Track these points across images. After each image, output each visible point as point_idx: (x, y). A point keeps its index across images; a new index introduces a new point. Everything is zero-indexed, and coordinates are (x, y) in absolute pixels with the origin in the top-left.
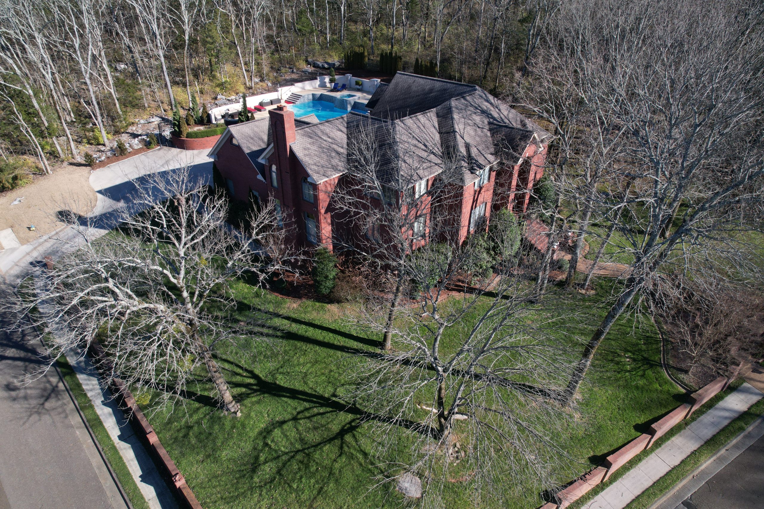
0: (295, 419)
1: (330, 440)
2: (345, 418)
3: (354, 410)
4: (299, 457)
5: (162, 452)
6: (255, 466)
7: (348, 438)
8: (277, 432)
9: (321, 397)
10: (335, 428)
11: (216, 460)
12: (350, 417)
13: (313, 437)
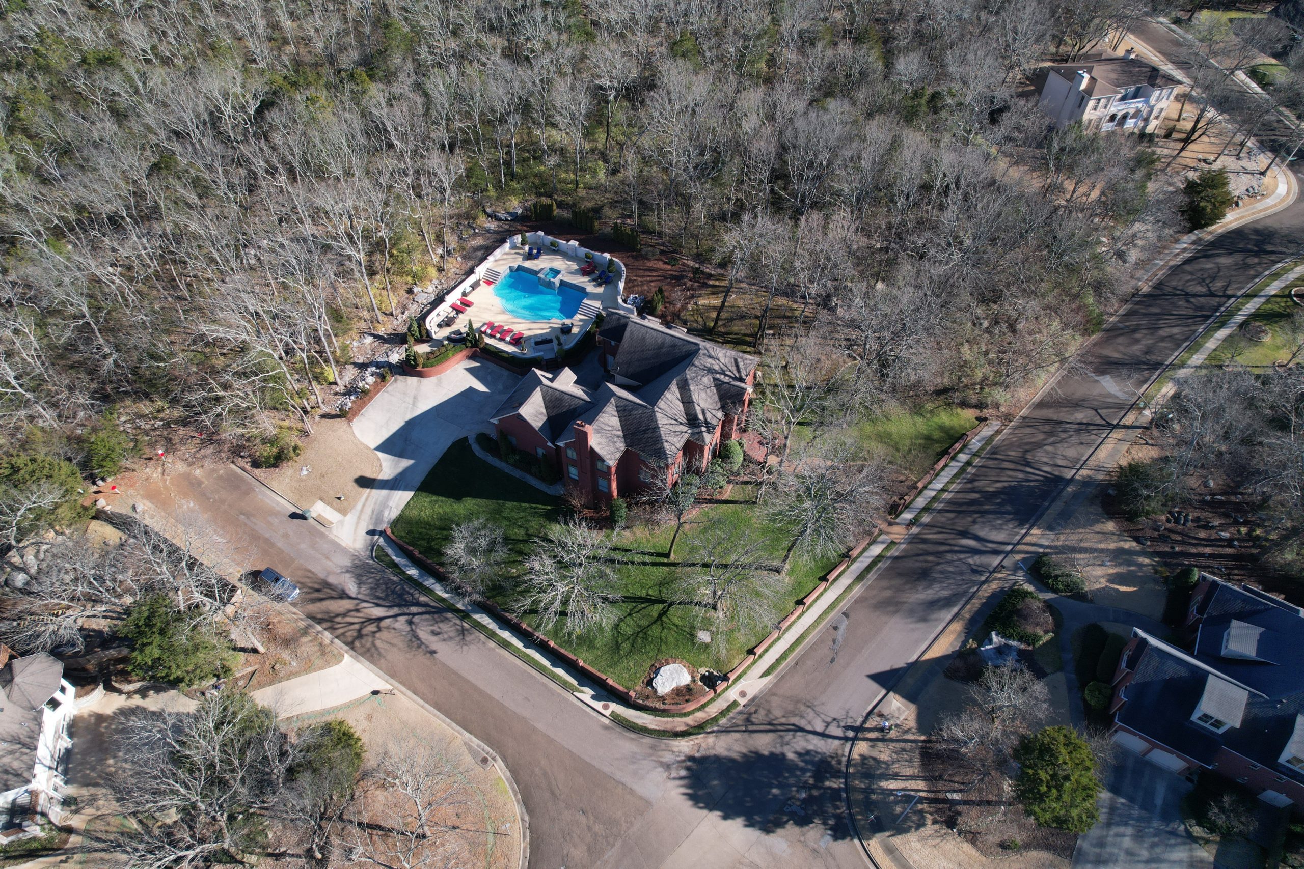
0: (630, 615)
1: (655, 622)
2: (659, 607)
3: (661, 601)
4: (641, 635)
5: (562, 651)
6: (618, 646)
7: (664, 618)
8: (622, 624)
9: (640, 598)
10: (655, 615)
11: (594, 647)
12: (661, 606)
13: (644, 623)
